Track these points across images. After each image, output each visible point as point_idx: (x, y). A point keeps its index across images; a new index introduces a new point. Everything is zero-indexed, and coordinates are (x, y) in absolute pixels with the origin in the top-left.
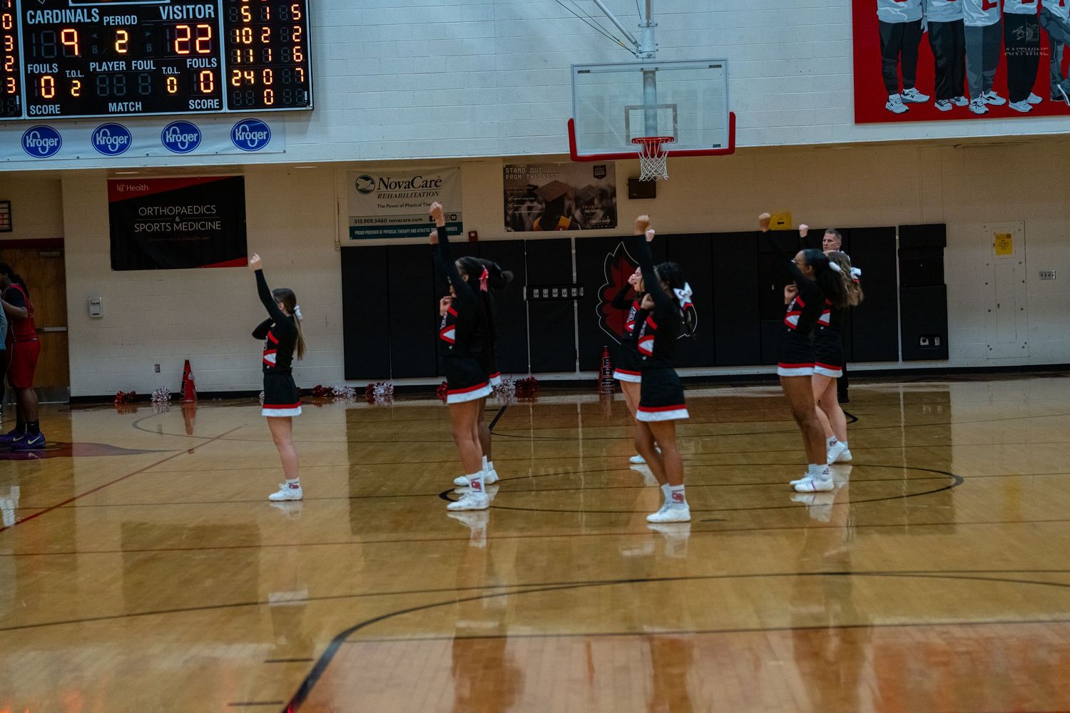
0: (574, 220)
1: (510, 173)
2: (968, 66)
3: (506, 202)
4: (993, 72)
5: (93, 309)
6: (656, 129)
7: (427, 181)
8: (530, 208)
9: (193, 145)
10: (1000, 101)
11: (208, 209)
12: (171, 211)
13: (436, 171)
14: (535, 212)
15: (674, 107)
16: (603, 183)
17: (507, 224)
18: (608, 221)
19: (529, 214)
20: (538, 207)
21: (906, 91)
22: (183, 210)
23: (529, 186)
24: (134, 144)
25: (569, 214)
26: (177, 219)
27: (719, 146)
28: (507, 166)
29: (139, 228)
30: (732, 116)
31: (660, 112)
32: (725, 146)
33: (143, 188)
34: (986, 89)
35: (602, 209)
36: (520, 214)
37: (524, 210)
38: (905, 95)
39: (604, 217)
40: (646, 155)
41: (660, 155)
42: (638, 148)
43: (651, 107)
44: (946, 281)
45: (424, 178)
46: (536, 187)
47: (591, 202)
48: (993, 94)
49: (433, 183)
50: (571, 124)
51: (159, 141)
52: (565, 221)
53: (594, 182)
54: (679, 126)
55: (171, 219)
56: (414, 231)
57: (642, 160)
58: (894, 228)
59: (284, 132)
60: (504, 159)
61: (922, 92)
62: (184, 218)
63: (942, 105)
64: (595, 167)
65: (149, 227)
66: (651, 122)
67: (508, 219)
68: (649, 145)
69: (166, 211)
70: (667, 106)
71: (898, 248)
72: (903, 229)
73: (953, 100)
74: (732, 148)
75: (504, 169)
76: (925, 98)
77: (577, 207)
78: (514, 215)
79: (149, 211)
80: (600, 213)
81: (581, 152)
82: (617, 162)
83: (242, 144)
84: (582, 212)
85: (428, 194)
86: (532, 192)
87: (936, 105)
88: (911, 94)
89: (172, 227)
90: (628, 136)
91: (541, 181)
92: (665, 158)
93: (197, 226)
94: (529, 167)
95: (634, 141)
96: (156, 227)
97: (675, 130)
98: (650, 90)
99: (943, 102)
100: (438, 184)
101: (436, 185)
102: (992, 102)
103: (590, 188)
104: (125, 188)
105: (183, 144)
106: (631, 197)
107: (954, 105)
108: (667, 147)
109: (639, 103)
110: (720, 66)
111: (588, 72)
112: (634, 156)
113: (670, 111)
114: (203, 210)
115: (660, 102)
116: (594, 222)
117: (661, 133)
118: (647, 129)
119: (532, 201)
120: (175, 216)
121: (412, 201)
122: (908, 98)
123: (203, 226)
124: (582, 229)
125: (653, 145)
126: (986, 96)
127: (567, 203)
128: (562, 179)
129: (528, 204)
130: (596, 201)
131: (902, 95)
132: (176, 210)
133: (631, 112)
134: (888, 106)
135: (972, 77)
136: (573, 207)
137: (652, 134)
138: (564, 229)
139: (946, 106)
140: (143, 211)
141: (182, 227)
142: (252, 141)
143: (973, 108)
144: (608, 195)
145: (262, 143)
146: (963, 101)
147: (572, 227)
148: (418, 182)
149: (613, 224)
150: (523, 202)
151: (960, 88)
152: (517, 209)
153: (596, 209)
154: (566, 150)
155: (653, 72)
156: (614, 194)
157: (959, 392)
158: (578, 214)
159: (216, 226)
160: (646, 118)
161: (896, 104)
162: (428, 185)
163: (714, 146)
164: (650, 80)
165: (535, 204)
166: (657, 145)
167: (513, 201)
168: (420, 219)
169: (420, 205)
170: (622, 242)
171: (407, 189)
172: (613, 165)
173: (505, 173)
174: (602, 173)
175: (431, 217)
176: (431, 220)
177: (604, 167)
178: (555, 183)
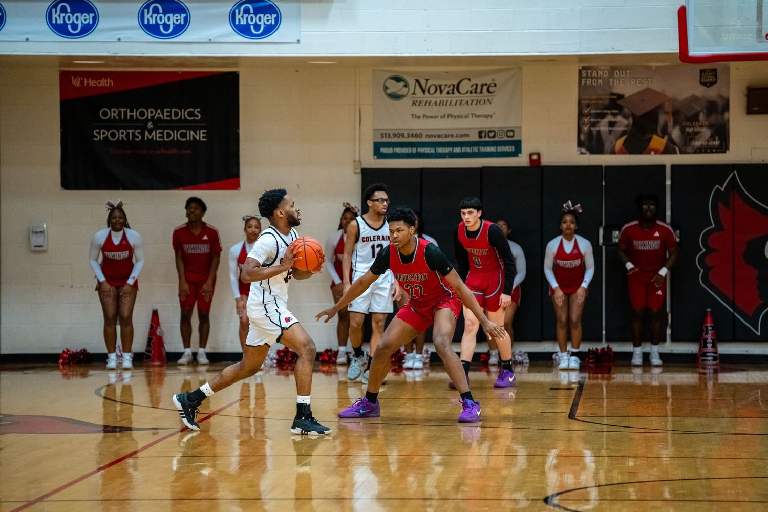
0: (671, 140)
1: (587, 77)
3: (581, 115)
5: (36, 240)
7: (477, 85)
8: (612, 124)
9: (179, 29)
11: (191, 114)
12: (142, 114)
13: (489, 72)
14: (619, 129)
16: (712, 93)
17: (580, 144)
18: (717, 143)
19: (610, 132)
20: (623, 123)
22: (158, 114)
23: (613, 94)
24: (102, 24)
25: (665, 132)
26: (150, 125)
28: (584, 68)
29: (100, 135)
33: (105, 82)
35: (710, 126)
36: (599, 132)
37: (603, 126)
39: (712, 137)
45: (474, 82)
46: (621, 97)
47: (694, 118)
49: (485, 88)
50: (682, 13)
51: (135, 22)
52: (658, 141)
53: (700, 91)
55: (142, 125)
56: (457, 150)
59: (298, 16)
60: (581, 58)
62: (159, 124)
64: (702, 71)
65: (113, 135)
67: (582, 137)
69: (136, 114)
75: (580, 71)
77: (675, 124)
78: (590, 132)
79: (113, 113)
80: (706, 133)
81: (694, 51)
82: (733, 65)
83: (244, 30)
84: (683, 130)
85: (478, 102)
86: (615, 103)
89: (143, 134)
90: (759, 31)
91: (627, 88)
93: (176, 135)
94: (613, 69)
95: (767, 36)
96: (121, 135)
100: (491, 89)
101: (488, 91)
103: (694, 99)
104: (82, 82)
105: (166, 27)
106: (750, 111)
112: (764, 57)
114: (184, 114)
116: (697, 144)
119: (614, 115)
120: (147, 120)
121: (455, 111)
123: (183, 135)
124: (681, 152)
127: (662, 118)
128: (656, 86)
129: (610, 118)
130: (702, 117)
132: (149, 113)
136: (670, 124)
138: (657, 152)
140: (105, 114)
141: (156, 135)
142: (257, 27)
144: (718, 109)
145: (270, 29)
147: (667, 150)
148: (465, 86)
149: (723, 147)
150: (603, 116)
152: (594, 125)
153: (702, 127)
156: (726, 107)
158: (676, 133)
159: (201, 135)
162: (479, 90)
165: (619, 118)
167: (589, 114)
168: (467, 135)
169: (467, 117)
170: (735, 172)
171: (451, 95)
172: (728, 69)
173: (580, 78)
174: (712, 79)
175: (480, 133)
176: (480, 137)
177: (715, 70)
178: (647, 92)
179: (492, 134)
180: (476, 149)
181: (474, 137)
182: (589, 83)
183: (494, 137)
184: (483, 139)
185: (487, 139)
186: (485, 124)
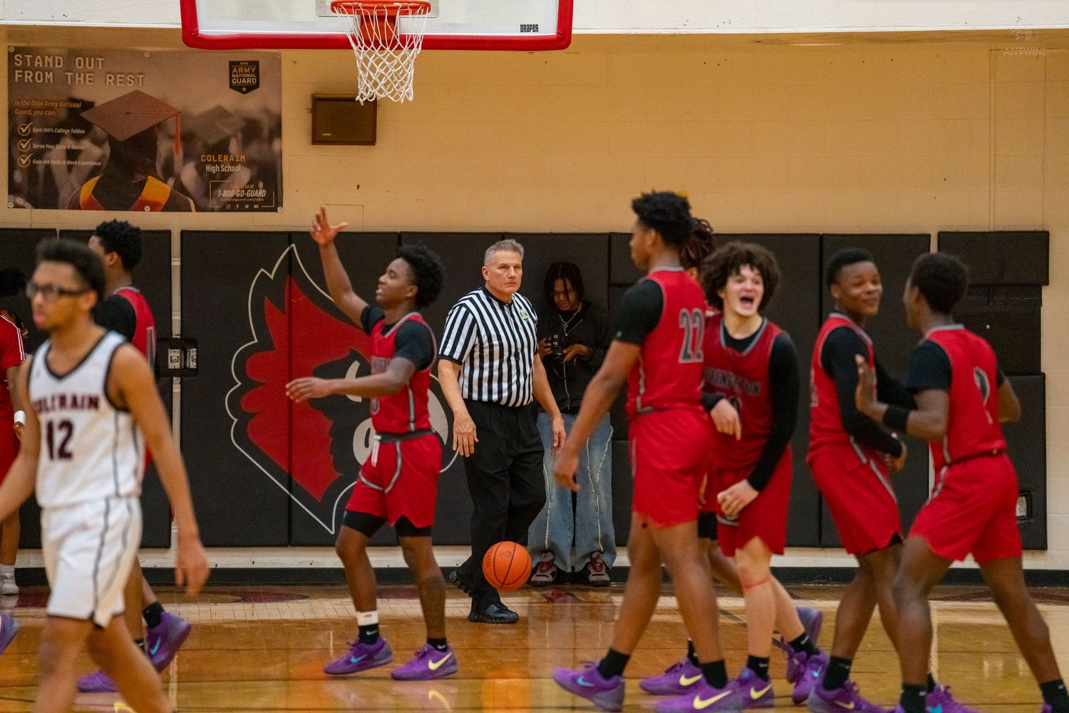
0: (179, 187)
1: (24, 68)
3: (13, 136)
8: (72, 155)
14: (85, 163)
16: (251, 104)
17: (13, 189)
18: (261, 193)
19: (70, 168)
20: (92, 153)
23: (73, 100)
25: (169, 171)
27: (535, 28)
28: (18, 50)
32: (549, 28)
35: (249, 164)
36: (48, 167)
37: (56, 158)
39: (253, 183)
40: (367, 43)
41: (398, 42)
42: (346, 25)
44: (1046, 366)
46: (88, 105)
47: (220, 148)
52: (156, 188)
53: (229, 100)
57: (358, 52)
58: (928, 236)
60: (13, 32)
64: (233, 65)
67: (18, 177)
68: (371, 18)
74: (563, 37)
75: (11, 56)
77: (187, 157)
78: (32, 171)
80: (242, 175)
81: (209, 26)
82: (287, 55)
84: (200, 169)
91: (100, 90)
94: (72, 54)
95: (336, 6)
103: (221, 113)
106: (317, 140)
108: (414, 26)
112: (339, 43)
116: (227, 194)
119: (77, 138)
124: (199, 209)
125: (381, 18)
127: (164, 146)
128: (152, 88)
129: (68, 144)
130: (234, 147)
136: (178, 158)
138: (155, 207)
144: (262, 132)
147: (173, 205)
149: (272, 202)
150: (55, 139)
152: (39, 154)
153: (234, 164)
154: (173, 20)
156: (276, 131)
158: (188, 174)
163: (524, 28)
165: (86, 145)
166: (392, 19)
167: (31, 136)
170: (293, 245)
172: (278, 61)
173: (12, 68)
174: (251, 81)
177: (254, 65)
178: (136, 96)
182: (28, 78)
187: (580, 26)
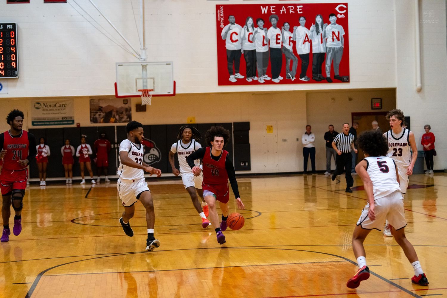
0: (116, 119)
1: (92, 102)
2: (257, 66)
3: (91, 113)
4: (266, 68)
6: (146, 86)
7: (61, 105)
8: (100, 115)
10: (269, 79)
13: (65, 101)
14: (101, 116)
15: (154, 79)
16: (127, 106)
17: (91, 121)
18: (129, 119)
19: (99, 117)
20: (103, 114)
21: (236, 74)
23: (99, 107)
25: (114, 117)
27: (170, 93)
28: (91, 99)
30: (175, 82)
31: (149, 80)
32: (172, 93)
34: (264, 74)
35: (126, 115)
36: (96, 117)
37: (97, 116)
38: (236, 76)
39: (127, 118)
40: (144, 96)
41: (149, 96)
42: (140, 93)
43: (145, 79)
44: (251, 141)
45: (60, 103)
46: (102, 107)
47: (122, 113)
48: (266, 76)
49: (63, 105)
50: (116, 84)
52: (112, 119)
53: (123, 105)
54: (155, 86)
56: (56, 123)
57: (142, 98)
58: (231, 124)
59: (8, 86)
60: (90, 97)
61: (242, 75)
63: (249, 80)
64: (124, 100)
66: (145, 84)
67: (92, 119)
68: (144, 92)
70: (151, 78)
71: (233, 130)
72: (235, 124)
73: (252, 78)
74: (174, 94)
75: (90, 101)
76: (242, 77)
77: (117, 115)
78: (93, 118)
80: (126, 117)
81: (119, 95)
82: (132, 98)
84: (119, 116)
85: (62, 109)
86: (100, 109)
87: (247, 79)
88: (238, 75)
90: (136, 89)
91: (103, 105)
92: (151, 97)
94: (99, 100)
95: (139, 90)
97: (154, 87)
98: (144, 72)
99: (248, 78)
100: (65, 106)
101: (64, 106)
102: (266, 79)
103: (122, 108)
106: (137, 111)
107: (253, 80)
108: (151, 93)
109: (140, 77)
110: (170, 64)
111: (122, 65)
112: (139, 96)
113: (152, 80)
115: (148, 76)
116: (123, 120)
117: (149, 88)
118: (144, 86)
119: (100, 112)
121: (55, 112)
122: (237, 77)
124: (119, 122)
125: (146, 92)
126: (264, 77)
127: (113, 113)
128: (111, 104)
129: (99, 113)
130: (124, 113)
131: (235, 76)
133: (138, 80)
134: (230, 79)
135: (259, 70)
136: (116, 115)
137: (145, 88)
138: (112, 122)
139: (250, 80)
143: (259, 81)
144: (128, 110)
146: (256, 78)
147: (115, 122)
148: (58, 105)
150: (97, 113)
151: (255, 74)
152: (94, 115)
153: (124, 115)
154: (114, 94)
155: (146, 66)
156: (131, 110)
157: (254, 182)
158: (117, 117)
160: (143, 82)
161: (232, 79)
162: (62, 106)
163: (168, 93)
164: (144, 69)
165: (102, 113)
166: (148, 92)
167: (93, 112)
168: (59, 119)
169: (58, 113)
171: (54, 108)
172: (130, 99)
173: (90, 102)
174: (126, 102)
175: (62, 118)
176: (62, 119)
177: (127, 100)
178: (109, 106)
179: (66, 118)
180: (61, 123)
181: (61, 119)
182: (93, 103)
183: (66, 119)
184: (63, 120)
185: (64, 120)
186: (64, 115)
187: (177, 92)
